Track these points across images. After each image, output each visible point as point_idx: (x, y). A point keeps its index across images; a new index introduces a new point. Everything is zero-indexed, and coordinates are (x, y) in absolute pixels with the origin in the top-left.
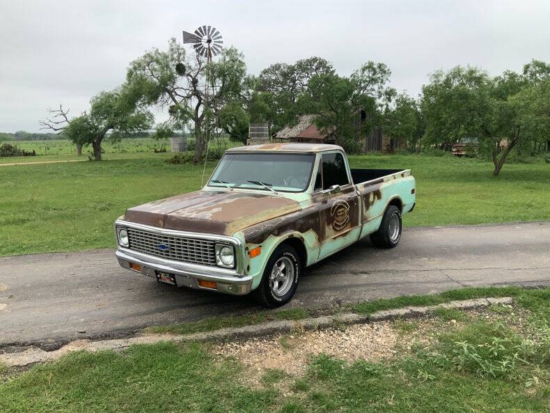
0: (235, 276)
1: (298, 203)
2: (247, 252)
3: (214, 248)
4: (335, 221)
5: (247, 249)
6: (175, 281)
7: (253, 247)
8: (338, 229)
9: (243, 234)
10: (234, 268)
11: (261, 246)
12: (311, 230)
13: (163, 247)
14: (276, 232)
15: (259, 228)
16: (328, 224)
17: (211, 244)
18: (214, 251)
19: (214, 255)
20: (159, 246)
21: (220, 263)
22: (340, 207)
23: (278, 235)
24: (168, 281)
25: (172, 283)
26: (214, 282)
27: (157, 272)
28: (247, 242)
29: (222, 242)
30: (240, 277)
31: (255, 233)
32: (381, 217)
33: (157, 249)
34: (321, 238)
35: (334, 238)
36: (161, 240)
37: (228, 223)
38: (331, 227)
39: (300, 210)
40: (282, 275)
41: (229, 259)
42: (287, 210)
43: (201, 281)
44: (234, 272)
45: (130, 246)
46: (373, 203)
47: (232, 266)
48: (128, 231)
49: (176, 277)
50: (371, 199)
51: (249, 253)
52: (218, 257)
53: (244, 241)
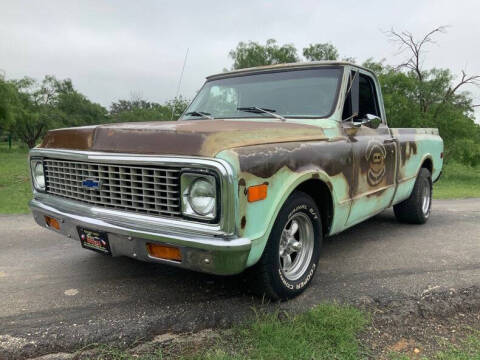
0: (216, 236)
1: (322, 129)
2: (242, 188)
3: (177, 182)
4: (370, 170)
5: (242, 183)
6: (107, 246)
7: (253, 181)
8: (373, 183)
9: (236, 154)
10: (215, 221)
11: (267, 184)
12: (341, 174)
13: (91, 184)
14: (292, 164)
15: (265, 151)
16: (363, 172)
17: (174, 174)
18: (178, 188)
19: (178, 195)
20: (84, 184)
21: (189, 211)
22: (376, 150)
23: (295, 168)
24: (97, 246)
25: (103, 249)
26: (175, 247)
27: (81, 230)
28: (243, 169)
29: (195, 169)
30: (227, 239)
31: (258, 157)
32: (414, 180)
33: (82, 190)
34: (353, 191)
35: (368, 196)
36: (87, 173)
37: (207, 134)
38: (365, 177)
39: (327, 140)
40: (296, 244)
41: (207, 204)
42: (306, 134)
43: (152, 244)
44: (215, 229)
45: (47, 189)
46: (409, 156)
47: (211, 216)
48: (45, 163)
49: (110, 237)
50: (407, 151)
51: (246, 192)
52: (185, 200)
53: (237, 167)
